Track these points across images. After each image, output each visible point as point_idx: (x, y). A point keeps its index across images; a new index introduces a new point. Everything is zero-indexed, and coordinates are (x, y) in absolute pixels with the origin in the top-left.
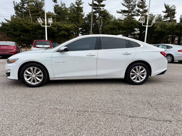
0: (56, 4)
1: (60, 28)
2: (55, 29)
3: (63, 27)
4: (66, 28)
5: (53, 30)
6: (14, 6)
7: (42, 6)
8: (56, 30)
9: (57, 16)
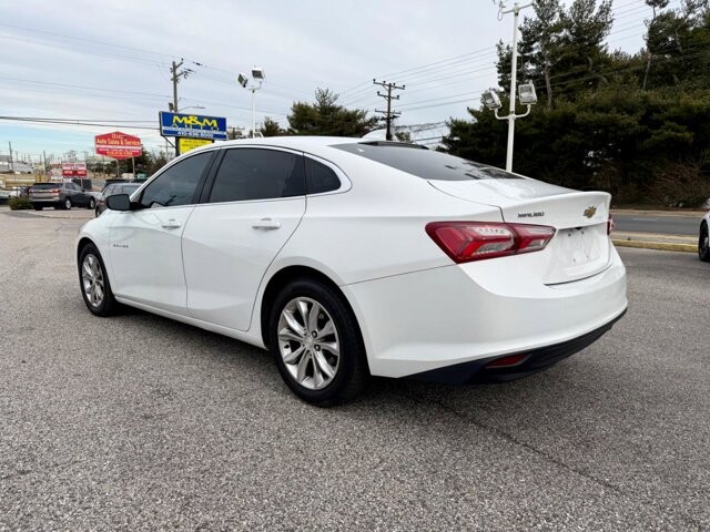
0: (665, 10)
1: (660, 112)
2: (626, 119)
3: (672, 110)
4: (689, 109)
5: (623, 128)
6: (498, 60)
7: (600, 36)
8: (638, 127)
9: (659, 63)
